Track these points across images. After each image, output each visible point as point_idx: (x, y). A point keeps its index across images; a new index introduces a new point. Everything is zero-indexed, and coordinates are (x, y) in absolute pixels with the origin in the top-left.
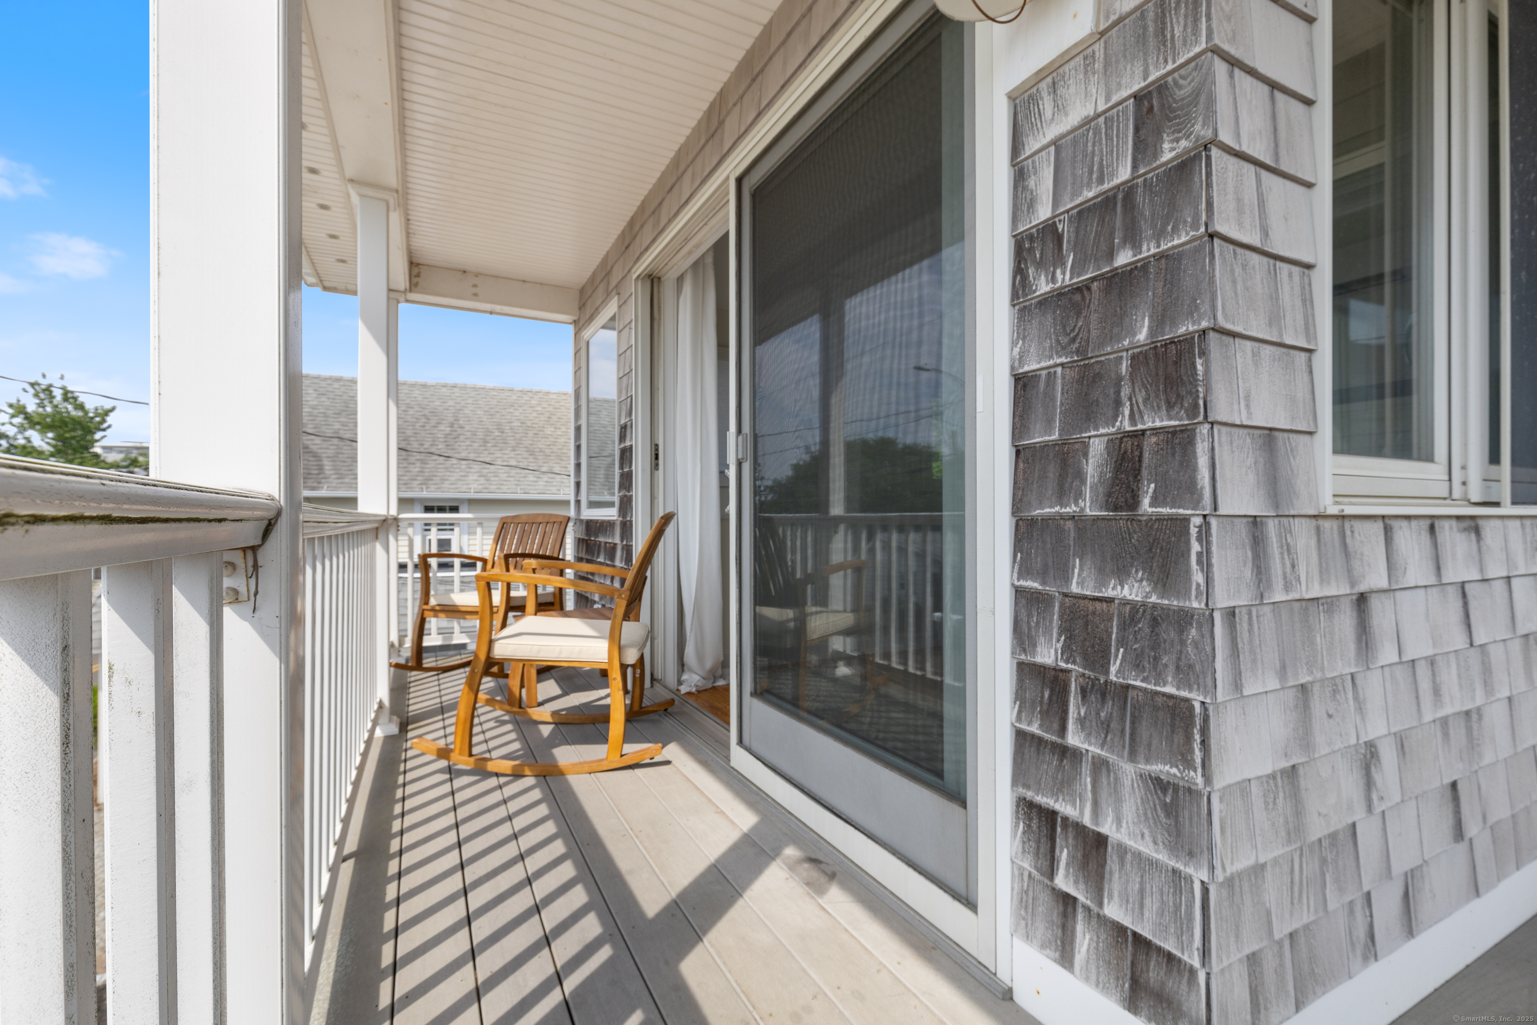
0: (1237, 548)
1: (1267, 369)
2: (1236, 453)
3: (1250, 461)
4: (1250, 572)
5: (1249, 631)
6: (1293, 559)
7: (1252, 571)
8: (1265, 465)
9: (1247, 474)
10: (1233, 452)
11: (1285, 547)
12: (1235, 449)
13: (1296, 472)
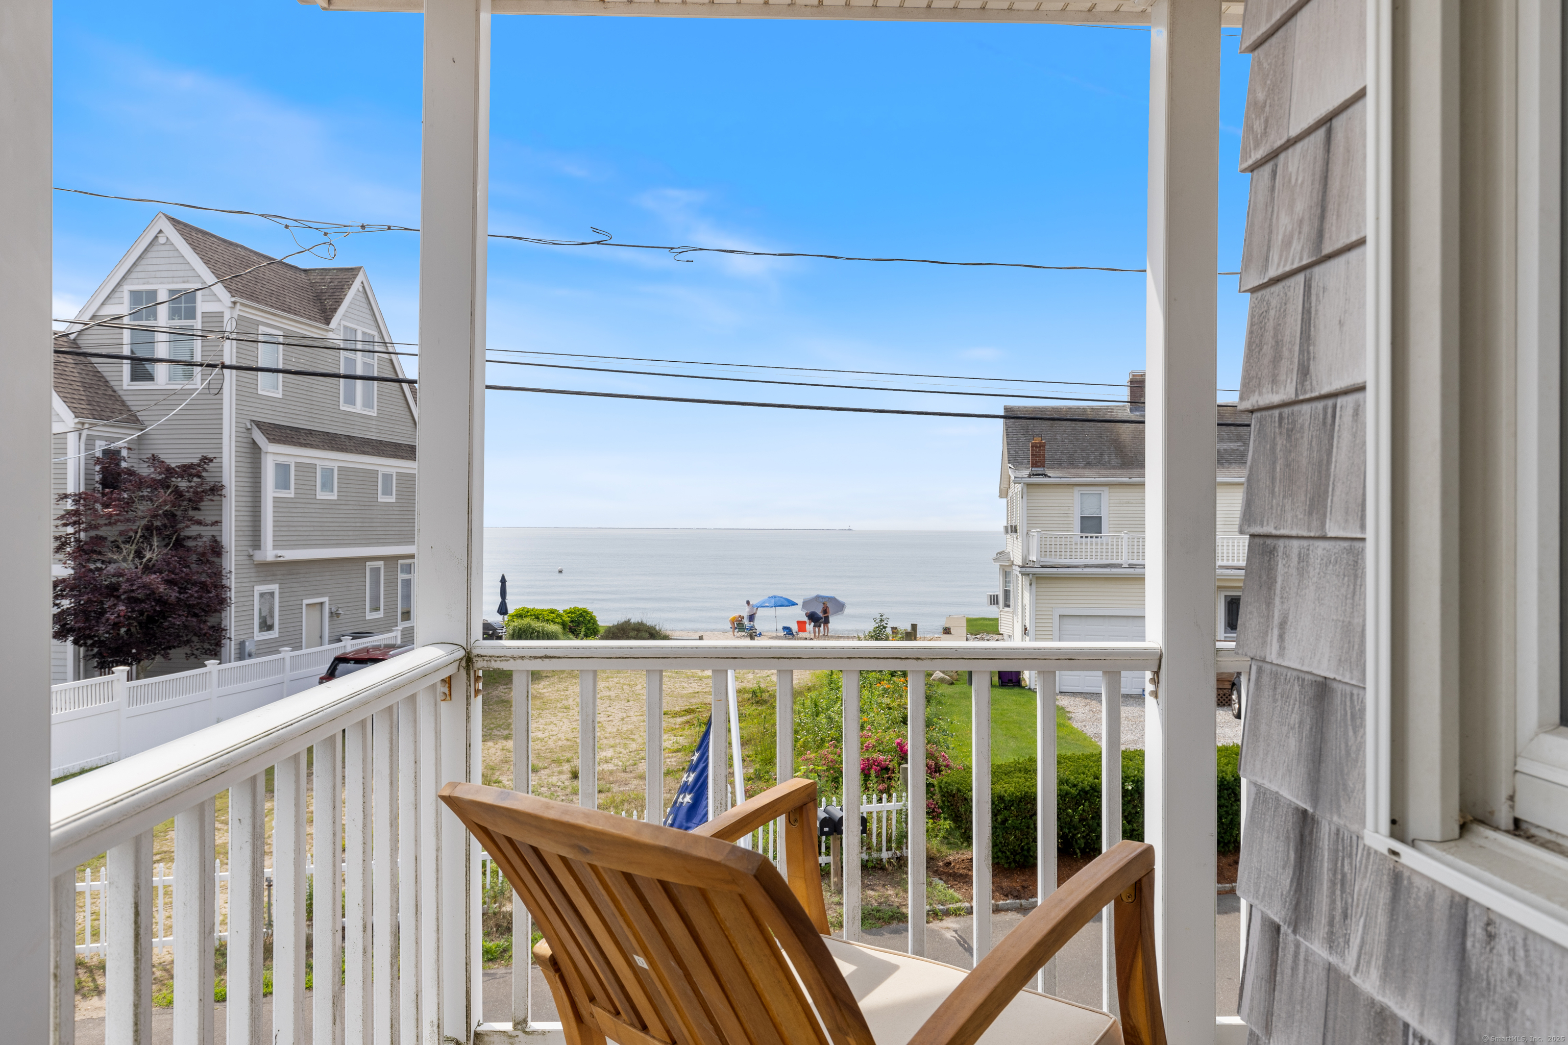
0: (1278, 838)
1: (1315, 579)
2: (1279, 703)
3: (1295, 718)
4: (1288, 881)
5: (1292, 969)
6: (1346, 903)
7: (1292, 881)
8: (1311, 729)
9: (1287, 737)
10: (1275, 701)
11: (1339, 877)
12: (1278, 697)
13: (1353, 755)
